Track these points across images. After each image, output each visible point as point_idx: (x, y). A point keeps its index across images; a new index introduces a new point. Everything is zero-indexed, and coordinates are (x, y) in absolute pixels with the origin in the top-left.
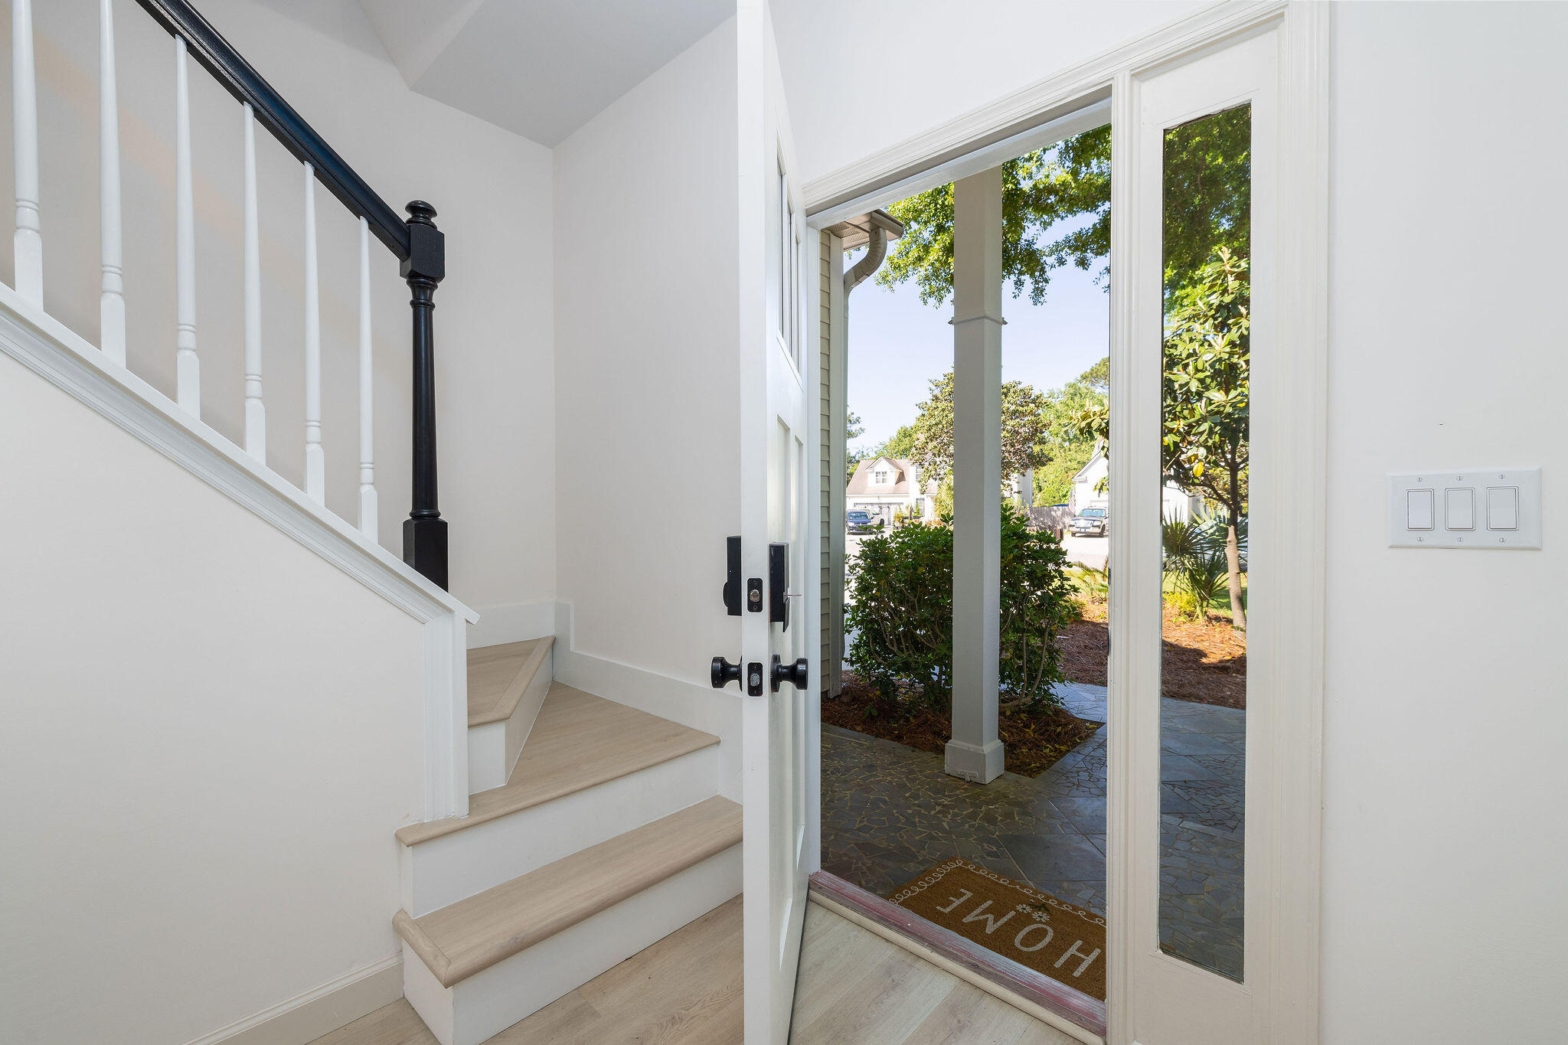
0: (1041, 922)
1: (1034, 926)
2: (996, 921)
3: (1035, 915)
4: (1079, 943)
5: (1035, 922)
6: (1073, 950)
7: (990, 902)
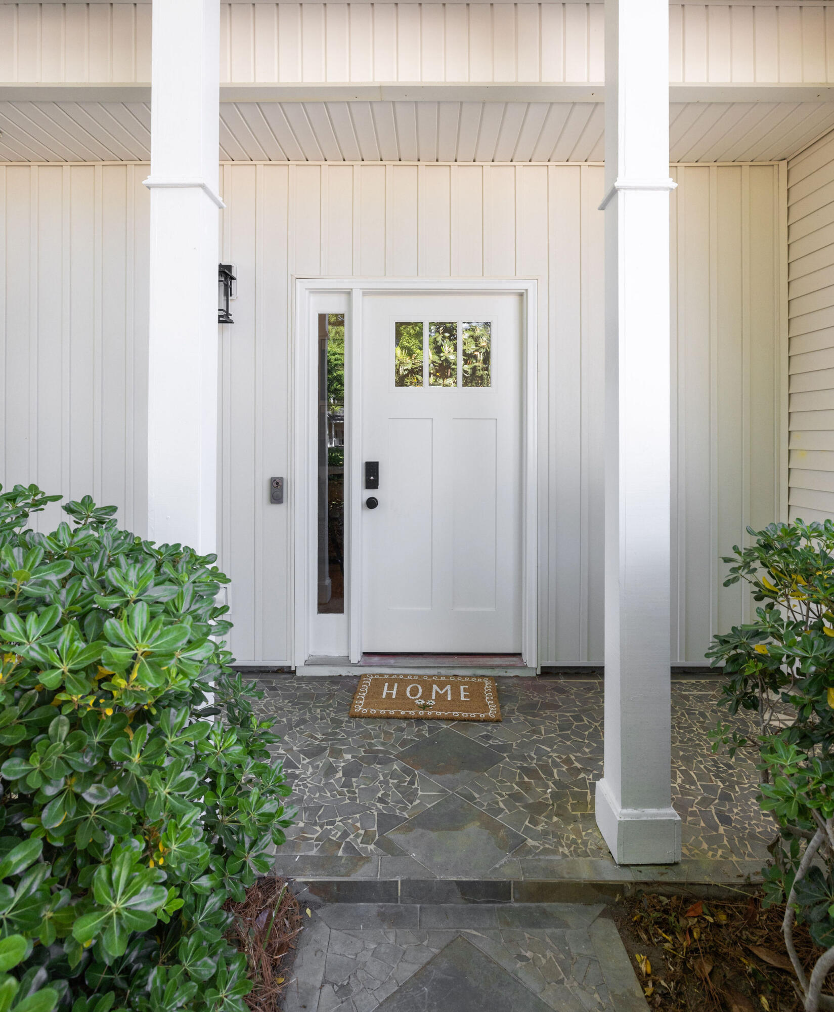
0: (418, 699)
1: (419, 696)
2: (437, 692)
3: (423, 702)
4: (394, 696)
5: (421, 698)
6: (394, 692)
7: (449, 699)
